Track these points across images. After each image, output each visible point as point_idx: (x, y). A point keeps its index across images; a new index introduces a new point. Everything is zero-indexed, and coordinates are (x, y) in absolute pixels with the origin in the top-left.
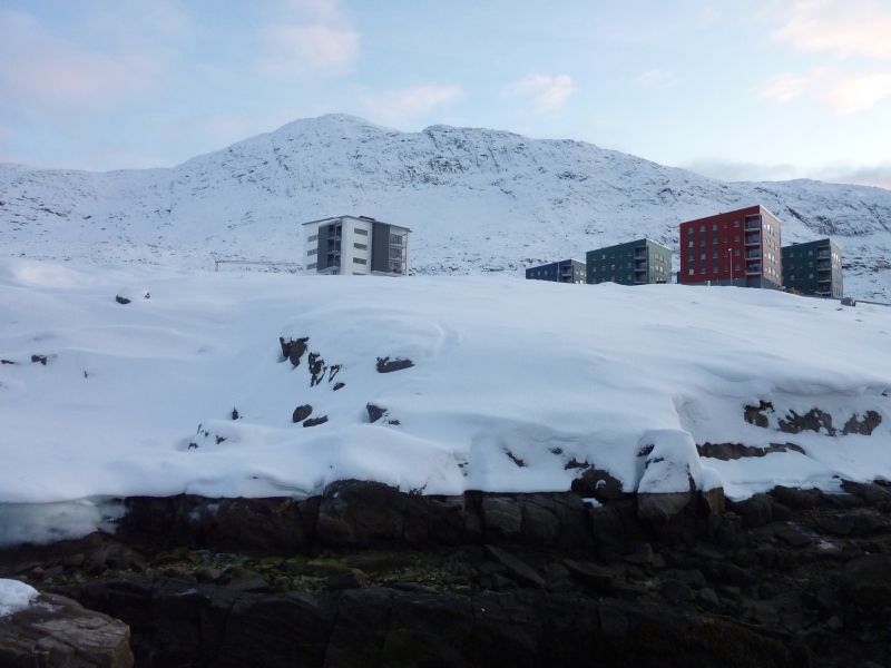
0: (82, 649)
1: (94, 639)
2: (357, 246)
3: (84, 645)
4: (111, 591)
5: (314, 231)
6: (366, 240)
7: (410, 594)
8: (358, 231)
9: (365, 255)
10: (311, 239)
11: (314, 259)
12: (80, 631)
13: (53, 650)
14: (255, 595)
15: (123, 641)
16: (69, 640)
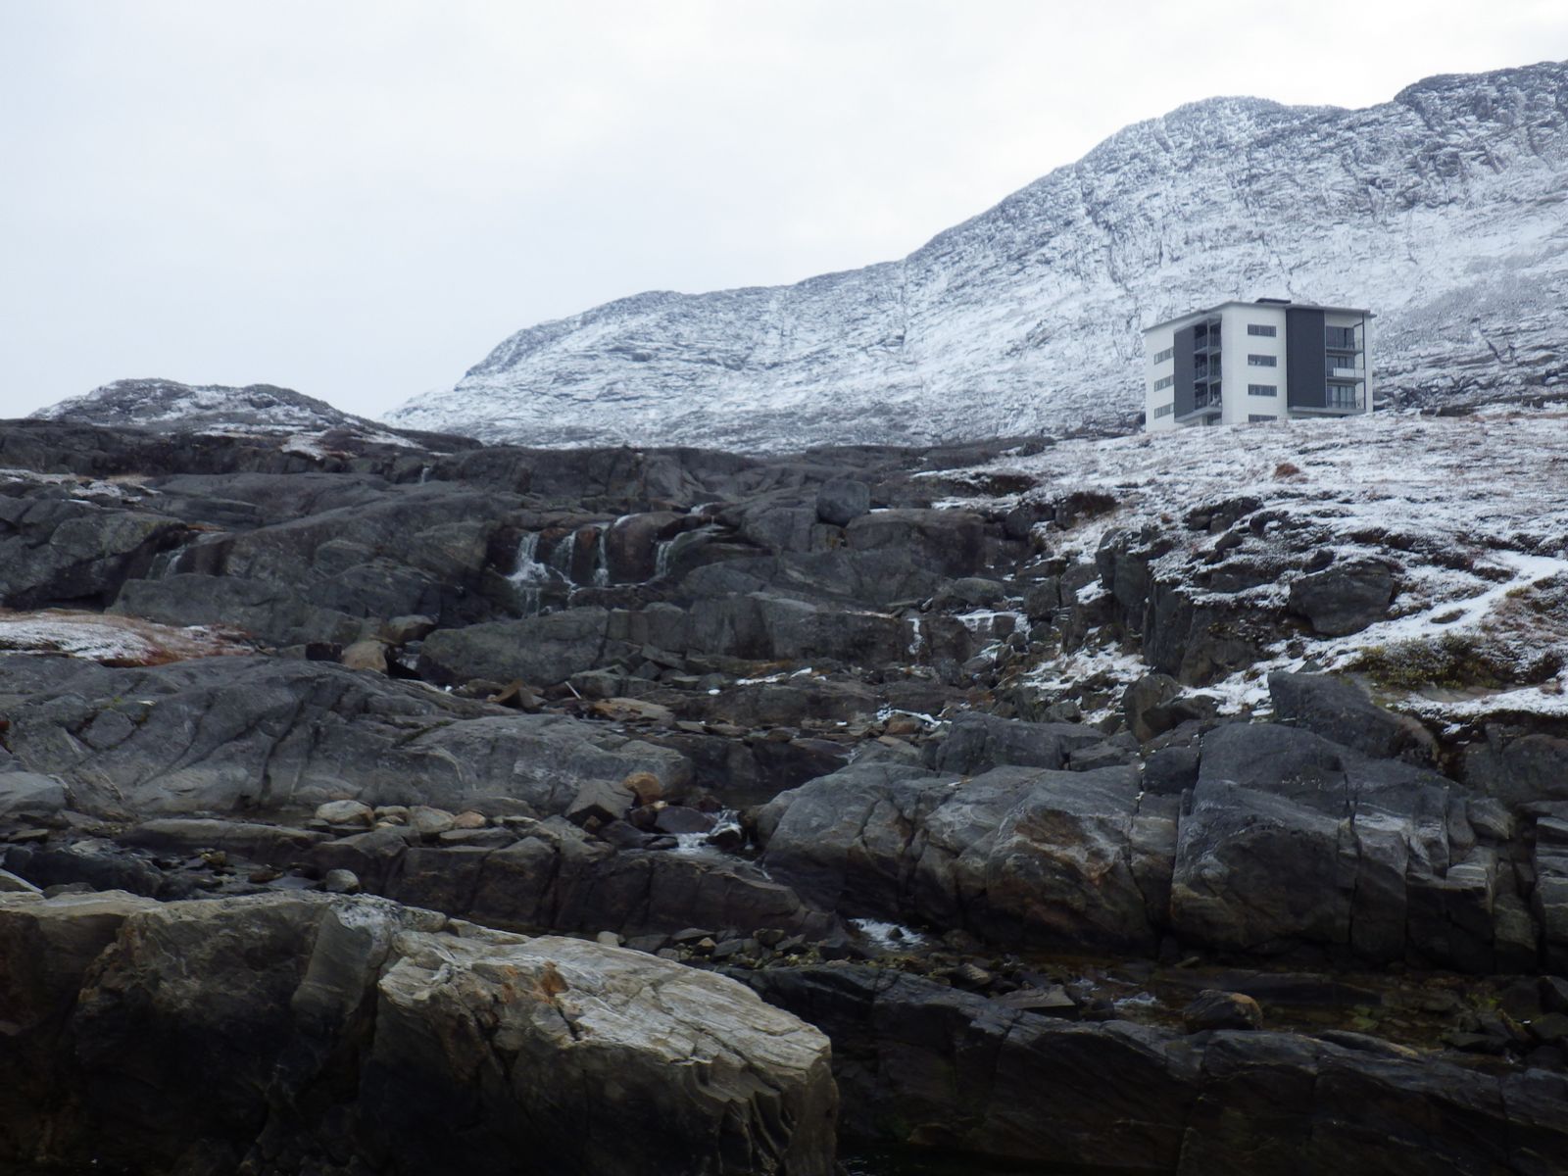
0: (758, 1064)
1: (776, 1051)
2: (1254, 359)
3: (763, 1060)
4: (810, 984)
5: (1166, 340)
6: (1275, 346)
7: (1358, 1054)
8: (1254, 330)
9: (1276, 376)
10: (1161, 357)
11: (1168, 396)
12: (756, 1035)
13: (716, 1058)
14: (1048, 1019)
15: (818, 1060)
16: (740, 1048)
